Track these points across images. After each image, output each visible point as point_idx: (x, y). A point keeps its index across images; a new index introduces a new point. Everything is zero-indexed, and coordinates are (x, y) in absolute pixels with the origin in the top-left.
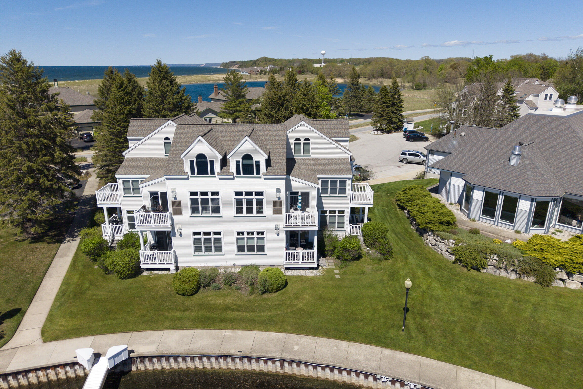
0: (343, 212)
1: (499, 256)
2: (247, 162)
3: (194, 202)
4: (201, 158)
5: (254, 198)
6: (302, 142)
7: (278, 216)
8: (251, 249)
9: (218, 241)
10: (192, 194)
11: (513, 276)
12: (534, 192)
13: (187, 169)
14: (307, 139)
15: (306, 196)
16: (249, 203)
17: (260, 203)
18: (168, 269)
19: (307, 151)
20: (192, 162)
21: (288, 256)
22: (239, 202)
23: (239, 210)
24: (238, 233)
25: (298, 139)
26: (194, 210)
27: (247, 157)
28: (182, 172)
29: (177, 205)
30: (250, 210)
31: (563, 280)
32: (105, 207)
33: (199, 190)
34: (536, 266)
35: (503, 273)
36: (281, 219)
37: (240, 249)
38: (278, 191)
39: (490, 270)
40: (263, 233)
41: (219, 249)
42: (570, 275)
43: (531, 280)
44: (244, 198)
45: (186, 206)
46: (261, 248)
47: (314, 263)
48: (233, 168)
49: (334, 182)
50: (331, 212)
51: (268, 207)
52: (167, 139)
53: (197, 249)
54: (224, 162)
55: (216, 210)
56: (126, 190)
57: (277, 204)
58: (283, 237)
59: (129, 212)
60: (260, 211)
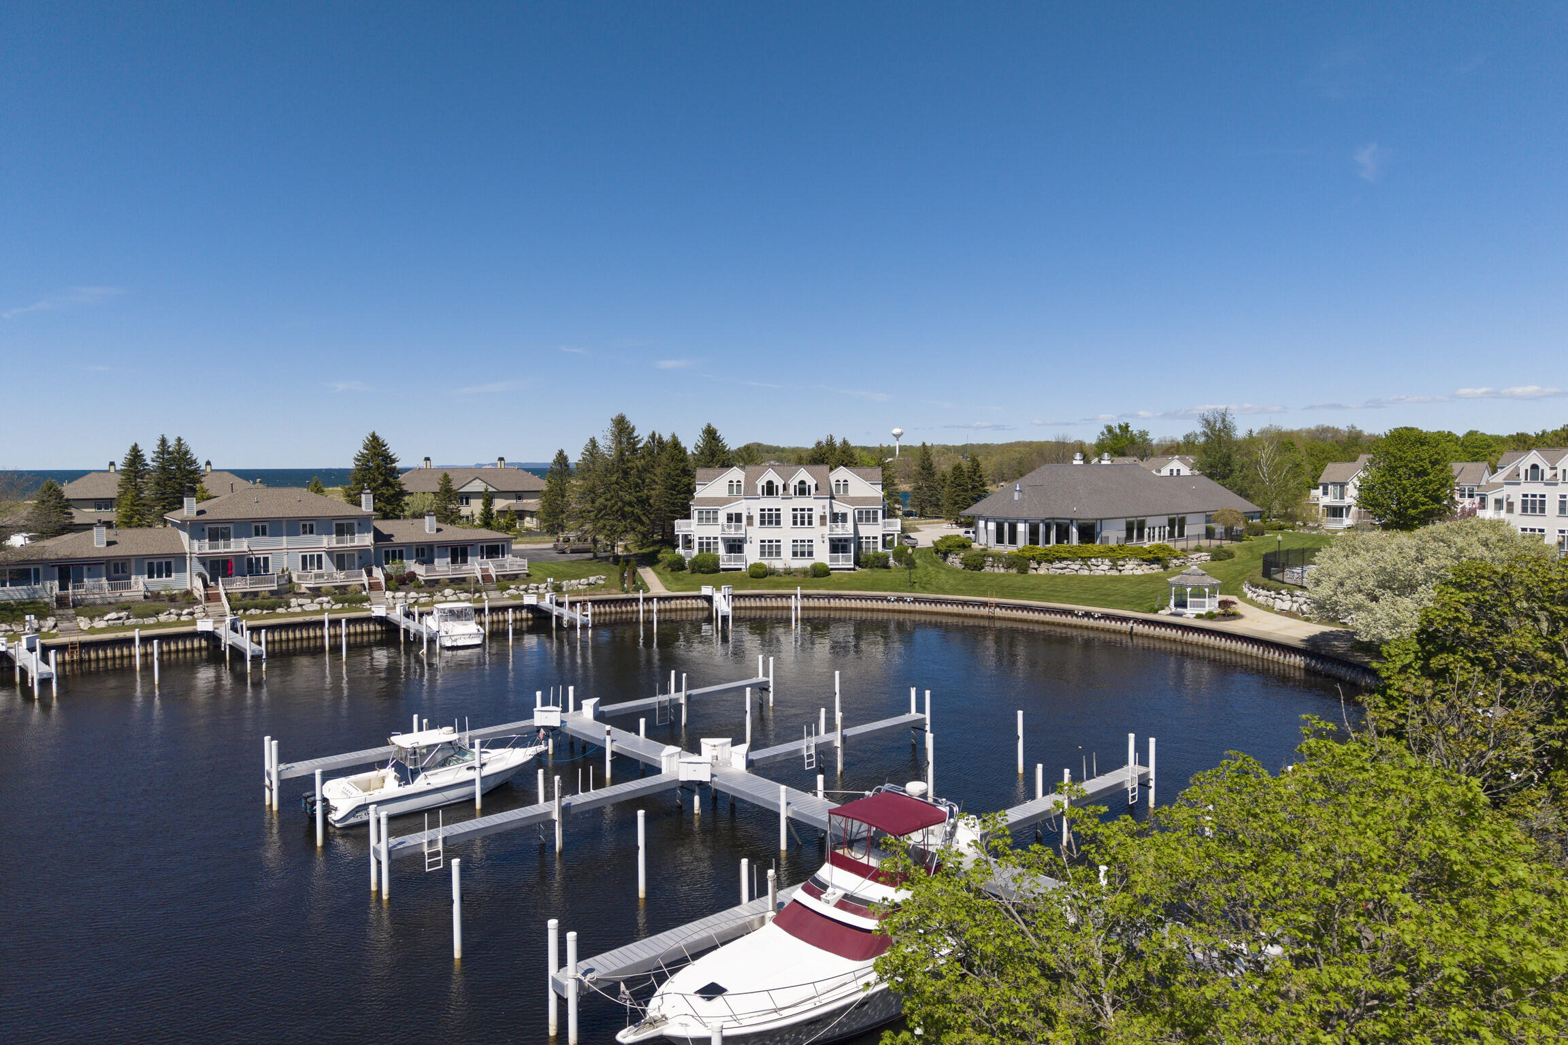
0: (876, 538)
1: (993, 557)
2: (802, 486)
3: (762, 516)
4: (770, 483)
5: (806, 512)
6: (842, 483)
7: (823, 527)
8: (803, 554)
9: (778, 547)
10: (762, 510)
11: (1002, 571)
12: (1025, 515)
13: (760, 491)
14: (845, 481)
15: (844, 516)
16: (802, 517)
17: (810, 517)
18: (740, 569)
19: (846, 491)
20: (763, 487)
21: (832, 559)
22: (795, 517)
23: (795, 523)
24: (794, 541)
25: (838, 481)
26: (762, 523)
27: (802, 482)
28: (756, 494)
29: (750, 518)
30: (803, 523)
31: (1036, 569)
32: (680, 534)
33: (766, 507)
34: (1016, 560)
35: (996, 570)
36: (826, 530)
37: (795, 554)
38: (824, 507)
39: (987, 569)
40: (812, 541)
41: (778, 554)
42: (1039, 563)
43: (1014, 571)
44: (799, 513)
45: (757, 520)
46: (811, 554)
47: (851, 565)
48: (792, 491)
49: (868, 512)
50: (867, 538)
51: (816, 520)
52: (731, 481)
53: (762, 554)
54: (785, 488)
55: (778, 523)
56: (700, 519)
57: (823, 518)
58: (827, 544)
59: (700, 538)
60: (810, 523)
